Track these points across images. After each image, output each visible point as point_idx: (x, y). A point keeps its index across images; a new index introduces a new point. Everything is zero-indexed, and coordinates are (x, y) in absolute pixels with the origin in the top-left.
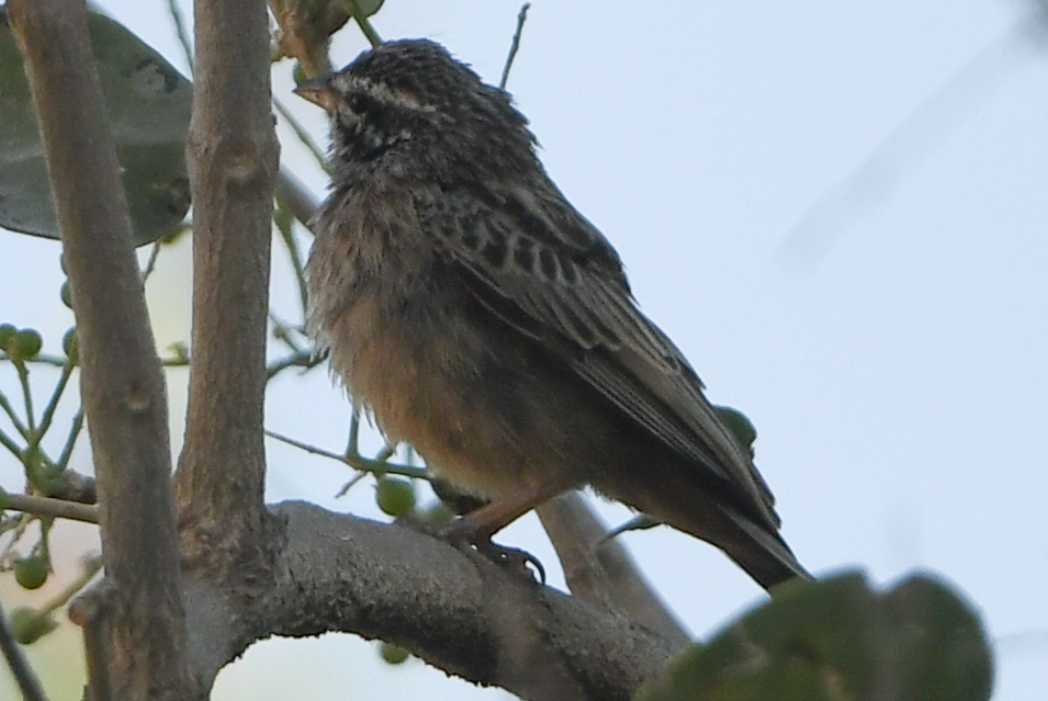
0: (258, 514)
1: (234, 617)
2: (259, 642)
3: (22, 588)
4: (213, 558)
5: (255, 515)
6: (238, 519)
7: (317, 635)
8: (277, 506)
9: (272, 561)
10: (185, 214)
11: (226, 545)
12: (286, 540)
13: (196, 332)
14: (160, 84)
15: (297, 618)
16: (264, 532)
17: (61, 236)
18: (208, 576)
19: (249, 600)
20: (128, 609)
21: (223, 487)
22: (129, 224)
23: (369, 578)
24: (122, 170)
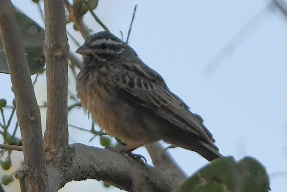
0: (67, 147)
1: (61, 176)
2: (68, 182)
3: (4, 170)
4: (55, 159)
5: (66, 147)
6: (62, 149)
7: (84, 180)
8: (72, 145)
9: (71, 160)
10: (44, 65)
11: (58, 156)
12: (75, 154)
13: (48, 98)
14: (36, 30)
15: (79, 175)
16: (69, 152)
17: (10, 73)
18: (54, 165)
19: (65, 171)
20: (32, 174)
21: (57, 140)
22: (28, 69)
23: (98, 164)
24: (26, 54)
